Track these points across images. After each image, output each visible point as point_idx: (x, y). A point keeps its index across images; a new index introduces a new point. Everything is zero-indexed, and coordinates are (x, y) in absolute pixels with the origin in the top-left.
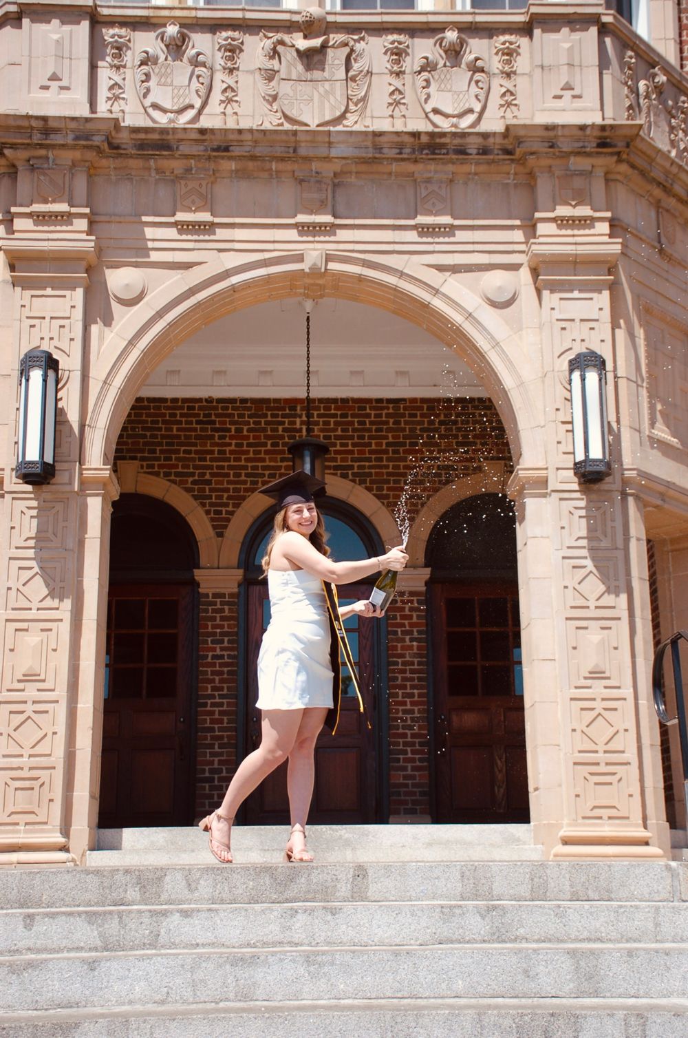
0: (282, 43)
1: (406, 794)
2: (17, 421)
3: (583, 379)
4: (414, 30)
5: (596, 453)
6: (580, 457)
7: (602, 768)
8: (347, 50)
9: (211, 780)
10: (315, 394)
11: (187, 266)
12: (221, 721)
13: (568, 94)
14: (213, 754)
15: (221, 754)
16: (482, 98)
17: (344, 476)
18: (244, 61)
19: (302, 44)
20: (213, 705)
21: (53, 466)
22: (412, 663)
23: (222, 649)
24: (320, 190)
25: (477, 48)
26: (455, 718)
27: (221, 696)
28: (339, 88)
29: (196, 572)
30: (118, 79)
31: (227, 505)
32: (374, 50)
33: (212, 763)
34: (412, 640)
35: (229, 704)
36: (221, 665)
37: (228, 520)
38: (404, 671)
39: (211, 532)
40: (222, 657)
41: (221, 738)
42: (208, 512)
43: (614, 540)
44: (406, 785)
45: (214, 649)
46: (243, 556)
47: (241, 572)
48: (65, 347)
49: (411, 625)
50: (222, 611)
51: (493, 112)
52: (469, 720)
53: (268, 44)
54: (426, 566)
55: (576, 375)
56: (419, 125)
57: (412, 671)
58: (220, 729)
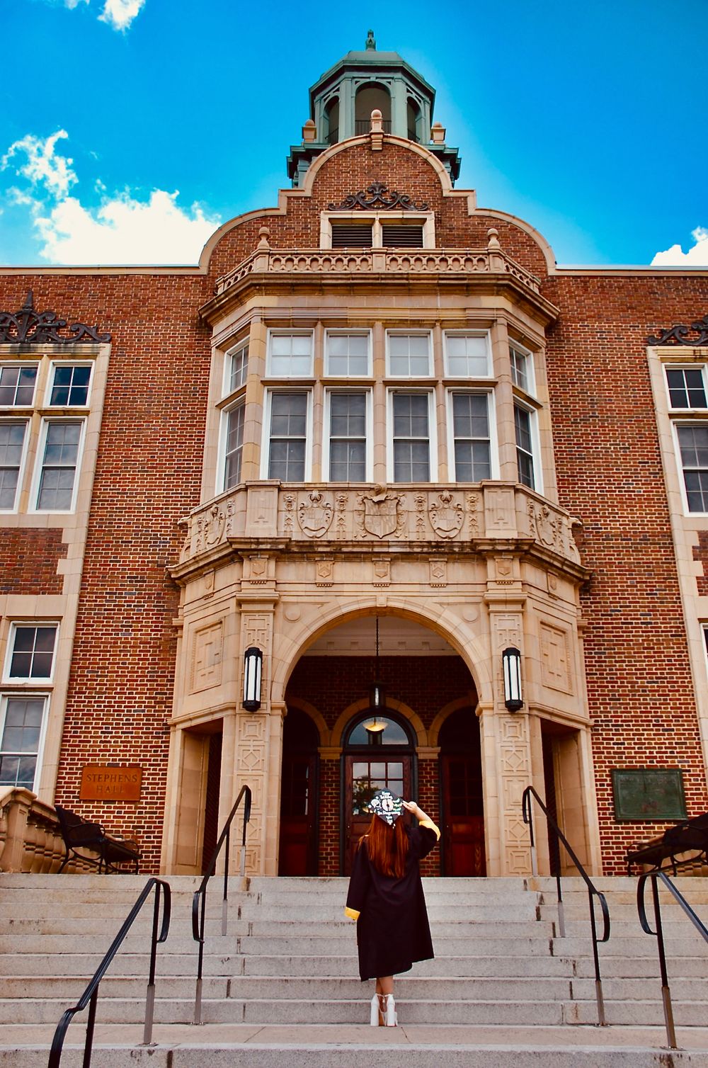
0: (366, 498)
1: (428, 867)
2: (243, 680)
3: (509, 659)
4: (427, 490)
5: (515, 697)
6: (508, 699)
7: (520, 849)
8: (397, 501)
9: (326, 859)
10: (381, 653)
11: (322, 604)
12: (331, 828)
13: (501, 522)
14: (328, 845)
15: (331, 845)
16: (461, 523)
17: (395, 698)
18: (348, 507)
19: (376, 499)
20: (327, 819)
21: (259, 703)
22: (431, 798)
23: (332, 789)
24: (384, 567)
25: (458, 498)
26: (454, 828)
27: (332, 815)
28: (393, 519)
29: (319, 749)
30: (289, 516)
31: (334, 713)
32: (409, 501)
33: (327, 849)
34: (431, 785)
35: (335, 819)
36: (332, 798)
37: (335, 721)
38: (427, 802)
39: (326, 728)
40: (332, 793)
41: (332, 836)
42: (324, 717)
43: (525, 738)
44: (428, 863)
45: (328, 790)
46: (342, 740)
47: (342, 749)
48: (265, 644)
49: (431, 777)
50: (332, 769)
51: (466, 529)
52: (462, 828)
53: (360, 498)
54: (438, 746)
55: (506, 658)
56: (430, 537)
57: (431, 802)
58: (331, 832)
